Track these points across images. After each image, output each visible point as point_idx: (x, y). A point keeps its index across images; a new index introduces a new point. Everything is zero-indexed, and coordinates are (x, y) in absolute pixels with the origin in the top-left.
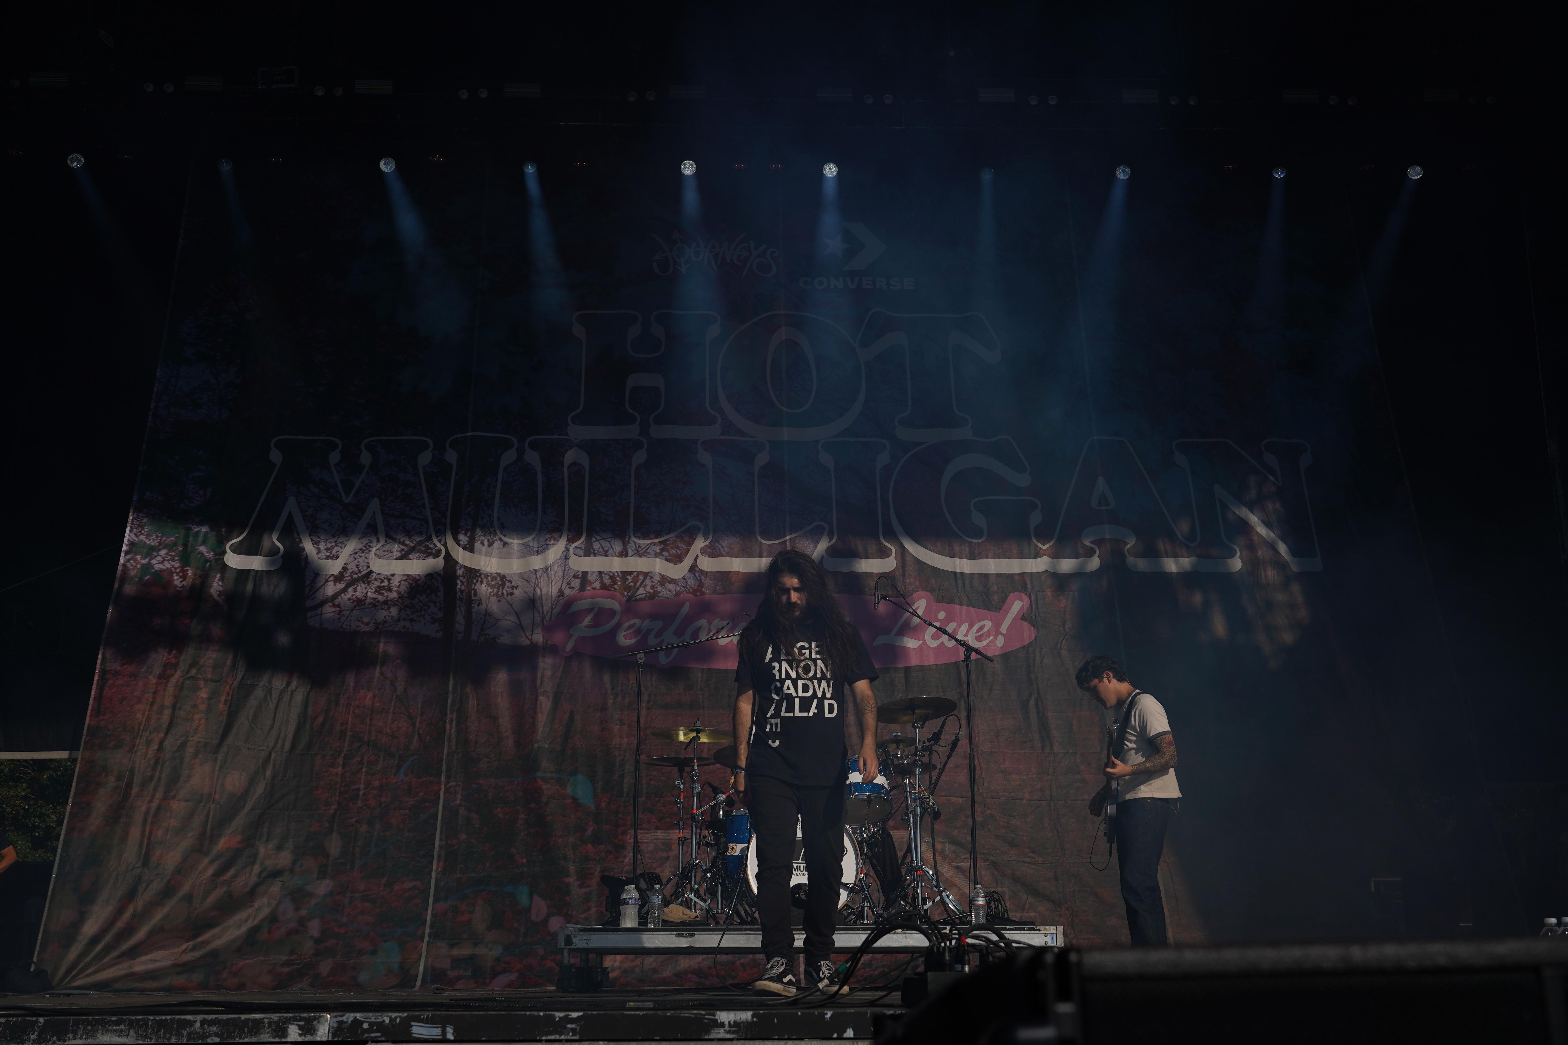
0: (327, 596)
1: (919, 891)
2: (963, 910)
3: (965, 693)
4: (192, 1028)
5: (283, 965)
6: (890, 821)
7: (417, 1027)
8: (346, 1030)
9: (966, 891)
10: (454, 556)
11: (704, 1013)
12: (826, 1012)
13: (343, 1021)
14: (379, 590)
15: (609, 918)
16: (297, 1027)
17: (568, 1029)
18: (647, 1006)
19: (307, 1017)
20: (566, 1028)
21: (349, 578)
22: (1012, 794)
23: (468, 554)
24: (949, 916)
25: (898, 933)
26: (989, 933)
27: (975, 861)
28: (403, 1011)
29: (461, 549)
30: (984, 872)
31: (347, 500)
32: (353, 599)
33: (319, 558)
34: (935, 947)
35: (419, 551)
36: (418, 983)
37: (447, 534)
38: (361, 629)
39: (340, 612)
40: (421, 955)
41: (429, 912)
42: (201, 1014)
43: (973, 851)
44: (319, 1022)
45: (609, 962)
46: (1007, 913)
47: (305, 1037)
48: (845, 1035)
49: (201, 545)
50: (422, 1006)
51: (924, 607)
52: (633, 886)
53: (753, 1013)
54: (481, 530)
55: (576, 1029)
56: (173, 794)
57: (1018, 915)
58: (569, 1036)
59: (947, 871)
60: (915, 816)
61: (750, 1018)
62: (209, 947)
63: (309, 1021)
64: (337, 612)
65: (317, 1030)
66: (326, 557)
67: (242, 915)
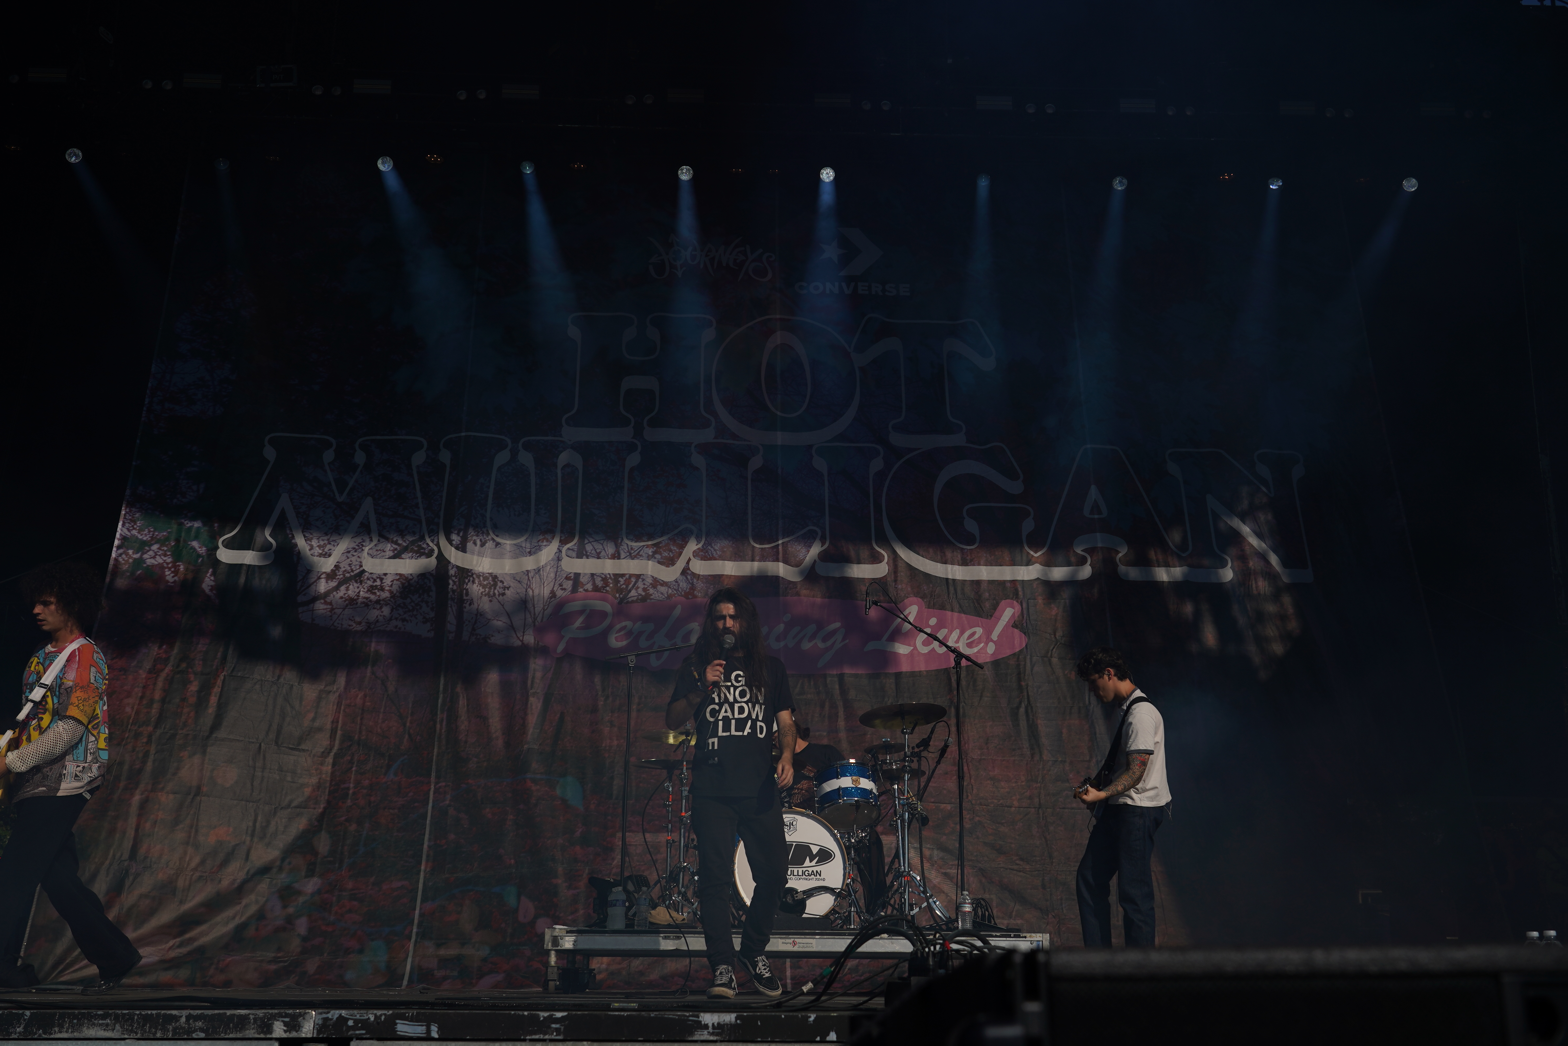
0: (319, 592)
1: (906, 897)
2: (949, 917)
3: (955, 701)
4: (178, 1023)
5: (270, 962)
6: (879, 826)
7: (402, 1025)
8: (331, 1027)
9: (953, 898)
10: (446, 555)
11: (688, 1014)
12: (809, 1015)
13: (328, 1017)
14: (371, 590)
15: (597, 920)
16: (282, 1024)
17: (552, 1029)
18: (632, 1007)
19: (293, 1013)
20: (550, 1027)
21: (342, 576)
22: (1001, 801)
23: (460, 553)
24: (936, 922)
25: (884, 939)
26: (975, 940)
27: (962, 866)
28: (388, 1009)
29: (453, 548)
30: (971, 879)
31: (340, 499)
32: (345, 598)
33: (311, 555)
34: (919, 952)
35: (412, 551)
36: (405, 982)
37: (439, 536)
38: (353, 628)
39: (332, 609)
40: (408, 955)
41: (417, 912)
42: (187, 1009)
43: (961, 857)
44: (304, 1019)
45: (597, 964)
46: (994, 919)
47: (290, 1033)
48: (828, 1039)
49: (194, 540)
50: (408, 1004)
51: (915, 613)
52: (620, 888)
53: (737, 1015)
54: (474, 530)
55: (560, 1029)
56: (161, 786)
57: (1006, 922)
58: (553, 1036)
59: (934, 877)
60: (903, 821)
61: (733, 1020)
62: (196, 944)
63: (294, 1018)
64: (329, 610)
65: (302, 1027)
66: (318, 554)
67: (230, 912)
